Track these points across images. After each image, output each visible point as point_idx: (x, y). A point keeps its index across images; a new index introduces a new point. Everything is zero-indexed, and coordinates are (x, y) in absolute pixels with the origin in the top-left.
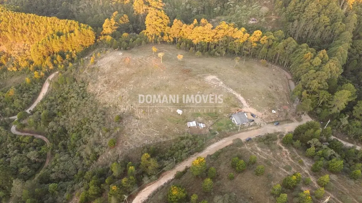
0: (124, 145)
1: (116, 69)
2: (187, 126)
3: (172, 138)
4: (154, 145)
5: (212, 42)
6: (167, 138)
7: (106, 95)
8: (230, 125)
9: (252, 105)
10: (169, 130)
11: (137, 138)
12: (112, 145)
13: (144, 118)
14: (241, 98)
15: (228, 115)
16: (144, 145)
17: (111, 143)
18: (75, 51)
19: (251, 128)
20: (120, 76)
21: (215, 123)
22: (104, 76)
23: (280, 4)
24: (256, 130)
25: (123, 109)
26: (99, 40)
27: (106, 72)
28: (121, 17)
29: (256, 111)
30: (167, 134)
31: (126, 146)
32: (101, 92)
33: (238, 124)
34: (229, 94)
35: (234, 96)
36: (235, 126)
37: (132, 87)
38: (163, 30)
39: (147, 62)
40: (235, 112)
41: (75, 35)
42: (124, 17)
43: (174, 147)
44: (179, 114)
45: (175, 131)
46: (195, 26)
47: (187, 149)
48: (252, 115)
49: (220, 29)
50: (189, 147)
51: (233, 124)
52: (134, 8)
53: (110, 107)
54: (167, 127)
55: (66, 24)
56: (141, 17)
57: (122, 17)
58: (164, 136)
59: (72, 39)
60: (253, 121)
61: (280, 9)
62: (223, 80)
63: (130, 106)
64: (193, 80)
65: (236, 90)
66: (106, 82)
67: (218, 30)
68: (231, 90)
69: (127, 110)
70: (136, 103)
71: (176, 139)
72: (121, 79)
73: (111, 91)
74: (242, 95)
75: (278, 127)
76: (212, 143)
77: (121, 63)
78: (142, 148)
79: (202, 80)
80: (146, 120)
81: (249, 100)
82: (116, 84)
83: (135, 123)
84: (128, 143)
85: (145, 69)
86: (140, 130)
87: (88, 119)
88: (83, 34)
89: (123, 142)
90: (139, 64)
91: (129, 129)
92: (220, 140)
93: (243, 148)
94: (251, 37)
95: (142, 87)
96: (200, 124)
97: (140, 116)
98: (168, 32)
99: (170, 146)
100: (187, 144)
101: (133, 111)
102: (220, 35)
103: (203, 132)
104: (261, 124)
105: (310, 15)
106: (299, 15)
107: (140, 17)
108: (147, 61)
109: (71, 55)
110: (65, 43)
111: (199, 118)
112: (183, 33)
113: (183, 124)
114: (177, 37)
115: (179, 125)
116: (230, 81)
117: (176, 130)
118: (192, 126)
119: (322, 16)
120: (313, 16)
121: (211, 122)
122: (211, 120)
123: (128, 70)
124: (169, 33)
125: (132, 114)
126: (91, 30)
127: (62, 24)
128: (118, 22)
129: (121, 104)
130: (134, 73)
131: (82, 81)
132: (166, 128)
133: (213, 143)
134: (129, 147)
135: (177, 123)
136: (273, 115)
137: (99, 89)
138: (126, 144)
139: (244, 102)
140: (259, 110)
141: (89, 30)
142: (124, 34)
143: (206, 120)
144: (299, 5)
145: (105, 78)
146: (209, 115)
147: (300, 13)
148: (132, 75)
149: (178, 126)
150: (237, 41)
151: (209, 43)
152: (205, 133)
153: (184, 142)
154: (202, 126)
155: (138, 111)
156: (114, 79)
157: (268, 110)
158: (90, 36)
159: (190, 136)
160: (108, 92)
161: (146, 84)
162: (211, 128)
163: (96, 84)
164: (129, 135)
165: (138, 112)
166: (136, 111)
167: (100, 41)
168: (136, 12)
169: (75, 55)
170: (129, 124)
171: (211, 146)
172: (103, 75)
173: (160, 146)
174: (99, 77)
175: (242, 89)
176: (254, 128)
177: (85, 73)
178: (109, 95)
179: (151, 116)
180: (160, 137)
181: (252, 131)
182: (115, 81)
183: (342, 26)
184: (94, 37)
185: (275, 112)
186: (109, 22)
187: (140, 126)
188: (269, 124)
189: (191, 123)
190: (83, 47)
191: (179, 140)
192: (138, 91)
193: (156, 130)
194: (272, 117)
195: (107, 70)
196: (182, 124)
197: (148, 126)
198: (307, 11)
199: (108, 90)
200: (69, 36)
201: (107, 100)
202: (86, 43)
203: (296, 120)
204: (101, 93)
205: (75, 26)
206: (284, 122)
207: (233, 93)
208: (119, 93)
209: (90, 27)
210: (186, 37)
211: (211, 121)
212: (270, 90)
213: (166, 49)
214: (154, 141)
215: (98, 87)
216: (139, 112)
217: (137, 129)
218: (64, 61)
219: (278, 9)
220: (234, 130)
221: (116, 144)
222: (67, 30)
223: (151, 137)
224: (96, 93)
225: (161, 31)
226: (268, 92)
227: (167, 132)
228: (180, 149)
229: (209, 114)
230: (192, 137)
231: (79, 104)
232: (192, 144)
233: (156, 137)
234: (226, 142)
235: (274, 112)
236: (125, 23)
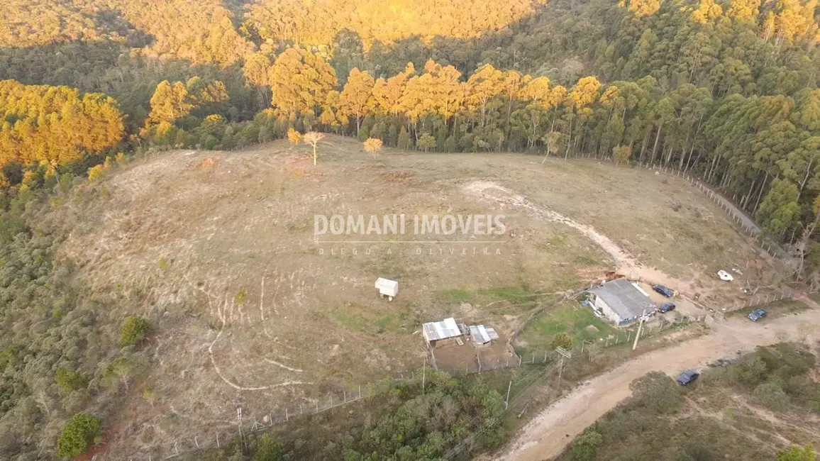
0: (138, 442)
1: (168, 188)
2: (424, 339)
3: (361, 393)
4: (281, 434)
5: (462, 114)
6: (339, 393)
7: (118, 263)
8: (592, 326)
9: (644, 258)
10: (347, 361)
11: (200, 405)
12: (77, 445)
13: (242, 320)
14: (600, 239)
15: (570, 291)
16: (229, 436)
17: (71, 439)
18: (54, 163)
19: (675, 335)
20: (177, 206)
21: (530, 323)
22: (125, 211)
23: (609, 53)
24: (695, 342)
25: (165, 298)
26: (136, 135)
27: (133, 199)
28: (207, 84)
29: (666, 276)
30: (337, 379)
31: (146, 447)
32: (103, 256)
33: (620, 323)
34: (555, 226)
35: (575, 231)
36: (614, 332)
37: (211, 231)
38: (321, 100)
39: (269, 165)
40: (594, 281)
41: (60, 118)
42: (215, 87)
43: (373, 434)
44: (386, 297)
45: (371, 362)
46: (410, 76)
47: (436, 439)
48: (659, 290)
49: (480, 80)
50: (443, 429)
51: (604, 325)
52: (246, 75)
53: (122, 297)
54: (336, 347)
55: (42, 95)
56: (264, 95)
57: (210, 86)
58: (324, 389)
59: (49, 130)
60: (671, 308)
61: (612, 64)
62: (522, 192)
63: (195, 287)
64: (423, 195)
65: (572, 215)
66: (127, 227)
67: (476, 83)
68: (558, 217)
69: (178, 300)
70: (219, 274)
71: (383, 398)
72: (180, 214)
73: (136, 250)
74: (597, 229)
75: (767, 326)
76: (538, 403)
77: (186, 174)
78: (221, 453)
79: (452, 192)
80: (248, 328)
81: (626, 241)
82: (158, 230)
83: (202, 341)
84: (158, 429)
85: (262, 184)
86: (223, 370)
87: (23, 348)
88: (86, 115)
89: (136, 428)
90: (244, 171)
91: (175, 369)
92: (570, 390)
93: (686, 416)
94: (574, 93)
95: (247, 228)
96: (473, 329)
97: (228, 316)
98: (334, 105)
99: (355, 431)
100: (431, 414)
101: (203, 303)
102: (481, 95)
103: (492, 361)
104: (703, 320)
105: (696, 61)
106: (666, 66)
107: (260, 94)
108: (269, 162)
109: (42, 174)
110: (28, 141)
111: (465, 307)
112: (375, 102)
113: (403, 333)
114: (359, 115)
115: (389, 336)
116: (546, 195)
117: (376, 358)
118: (442, 336)
119: (729, 60)
120: (704, 64)
121: (513, 321)
122: (513, 313)
123: (205, 189)
124: (337, 106)
125: (197, 312)
126: (111, 104)
127: (30, 95)
128: (195, 95)
129: (162, 284)
130: (224, 197)
131: (45, 231)
132: (333, 354)
133: (544, 404)
134: (158, 450)
135: (381, 332)
136: (728, 288)
137: (96, 249)
138: (149, 437)
139: (613, 249)
140: (674, 274)
141: (106, 105)
142: (208, 117)
143: (494, 313)
144: (659, 46)
145: (127, 214)
146: (501, 295)
147: (669, 62)
148: (216, 202)
149: (382, 343)
150: (533, 105)
151: (451, 121)
152: (502, 366)
153: (418, 407)
154: (484, 333)
155: (224, 298)
156: (157, 215)
157: (702, 273)
158: (107, 122)
159: (444, 375)
160: (127, 253)
161: (261, 218)
162: (522, 344)
163: (92, 235)
164: (170, 393)
165: (221, 302)
166: (213, 299)
167: (140, 137)
168: (250, 84)
169: (53, 171)
170: (178, 348)
171: (539, 419)
172: (123, 208)
173: (308, 437)
174: (108, 215)
175: (592, 214)
176: (687, 333)
177: (63, 208)
178: (128, 263)
179: (273, 310)
180: (308, 394)
181: (684, 344)
182: (159, 221)
183: (792, 76)
184: (121, 126)
185: (730, 277)
186: (169, 88)
187: (221, 355)
188: (733, 319)
189: (437, 325)
190: (83, 152)
191: (393, 401)
192: (231, 240)
193: (290, 363)
194: (728, 295)
195: (137, 194)
196: (398, 333)
197: (257, 351)
198: (688, 52)
199: (128, 249)
200: (40, 120)
201: (114, 278)
202: (94, 140)
203: (814, 303)
204: (105, 260)
205: (67, 99)
206: (778, 310)
207: (566, 222)
208: (164, 254)
209: (109, 99)
210: (386, 113)
211: (515, 317)
212: (677, 215)
213: (328, 141)
214: (279, 411)
215: (97, 243)
216: (226, 304)
217: (208, 366)
218: (12, 187)
219: (608, 65)
220: (613, 345)
221: (97, 440)
222: (41, 109)
223: (267, 394)
224: (83, 260)
225: (314, 103)
226: (677, 222)
227: (335, 368)
228: (404, 444)
229: (501, 292)
230: (454, 383)
231: (11, 299)
232: (457, 415)
233: (290, 394)
234: (597, 397)
235: (724, 275)
236: (218, 100)
